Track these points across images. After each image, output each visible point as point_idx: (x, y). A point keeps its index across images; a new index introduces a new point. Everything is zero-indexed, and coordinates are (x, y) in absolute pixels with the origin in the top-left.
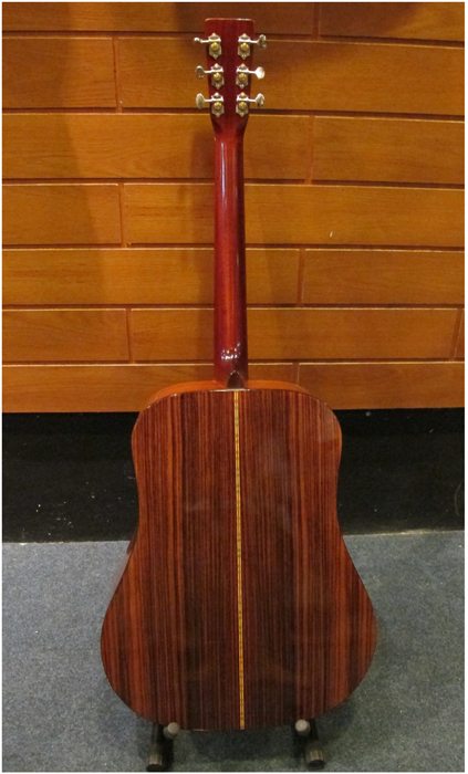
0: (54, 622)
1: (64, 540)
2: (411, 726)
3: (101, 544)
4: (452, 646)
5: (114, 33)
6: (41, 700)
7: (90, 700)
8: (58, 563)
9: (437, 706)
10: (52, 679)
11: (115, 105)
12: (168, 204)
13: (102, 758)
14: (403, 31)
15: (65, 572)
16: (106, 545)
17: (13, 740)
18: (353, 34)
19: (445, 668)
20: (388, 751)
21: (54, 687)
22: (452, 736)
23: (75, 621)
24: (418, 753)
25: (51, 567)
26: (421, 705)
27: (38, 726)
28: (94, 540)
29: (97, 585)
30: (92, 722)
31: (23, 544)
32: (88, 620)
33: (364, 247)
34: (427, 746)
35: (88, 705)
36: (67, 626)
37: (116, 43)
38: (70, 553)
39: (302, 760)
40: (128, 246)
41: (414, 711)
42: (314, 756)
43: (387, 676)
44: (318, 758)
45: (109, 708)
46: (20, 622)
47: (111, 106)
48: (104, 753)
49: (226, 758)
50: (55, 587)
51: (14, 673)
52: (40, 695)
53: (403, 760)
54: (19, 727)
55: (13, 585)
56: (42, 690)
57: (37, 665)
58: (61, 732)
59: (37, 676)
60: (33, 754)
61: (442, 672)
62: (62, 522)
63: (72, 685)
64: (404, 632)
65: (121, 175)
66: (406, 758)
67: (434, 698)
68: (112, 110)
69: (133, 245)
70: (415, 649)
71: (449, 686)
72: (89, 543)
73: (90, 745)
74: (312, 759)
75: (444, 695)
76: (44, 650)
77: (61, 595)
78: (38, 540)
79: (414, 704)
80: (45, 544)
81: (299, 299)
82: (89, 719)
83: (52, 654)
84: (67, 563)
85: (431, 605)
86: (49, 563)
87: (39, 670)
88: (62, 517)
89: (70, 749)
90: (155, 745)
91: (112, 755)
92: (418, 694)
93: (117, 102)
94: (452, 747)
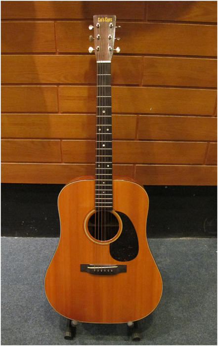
0: (28, 272)
1: (34, 237)
2: (179, 325)
3: (49, 239)
4: (199, 290)
5: (55, 20)
6: (21, 306)
7: (42, 306)
8: (31, 247)
9: (191, 316)
10: (26, 297)
11: (55, 52)
12: (79, 95)
13: (46, 332)
14: (186, 18)
15: (33, 250)
16: (51, 239)
17: (9, 322)
18: (162, 19)
19: (195, 300)
20: (168, 335)
21: (27, 300)
22: (196, 330)
23: (37, 272)
24: (181, 337)
25: (28, 248)
26: (184, 316)
27: (20, 317)
28: (46, 237)
29: (47, 257)
30: (42, 316)
31: (16, 238)
32: (42, 272)
33: (165, 115)
34: (185, 334)
35: (41, 309)
36: (33, 274)
37: (56, 24)
38: (36, 242)
39: (131, 338)
40: (61, 113)
41: (180, 318)
42: (136, 336)
43: (169, 303)
44: (137, 337)
45: (49, 311)
46: (14, 271)
47: (53, 52)
48: (47, 330)
49: (98, 334)
50: (29, 257)
51: (10, 294)
52: (21, 304)
53: (174, 340)
54: (12, 317)
55: (11, 255)
56: (22, 302)
57: (20, 290)
58: (29, 320)
59: (20, 296)
60: (17, 329)
61: (194, 301)
62: (33, 229)
63: (34, 300)
64: (178, 283)
65: (58, 82)
66: (176, 339)
67: (190, 313)
68: (54, 53)
69: (63, 113)
70: (183, 290)
71: (196, 308)
72: (44, 238)
73: (41, 326)
74: (135, 337)
75: (194, 312)
76: (23, 284)
77: (31, 261)
78: (23, 236)
79: (180, 315)
80: (25, 238)
81: (136, 137)
82: (41, 315)
83: (27, 286)
84: (35, 246)
85: (191, 271)
86: (27, 246)
87: (21, 293)
88: (32, 227)
89: (33, 327)
90: (68, 327)
91: (50, 331)
92: (183, 311)
93: (56, 50)
94: (196, 335)
